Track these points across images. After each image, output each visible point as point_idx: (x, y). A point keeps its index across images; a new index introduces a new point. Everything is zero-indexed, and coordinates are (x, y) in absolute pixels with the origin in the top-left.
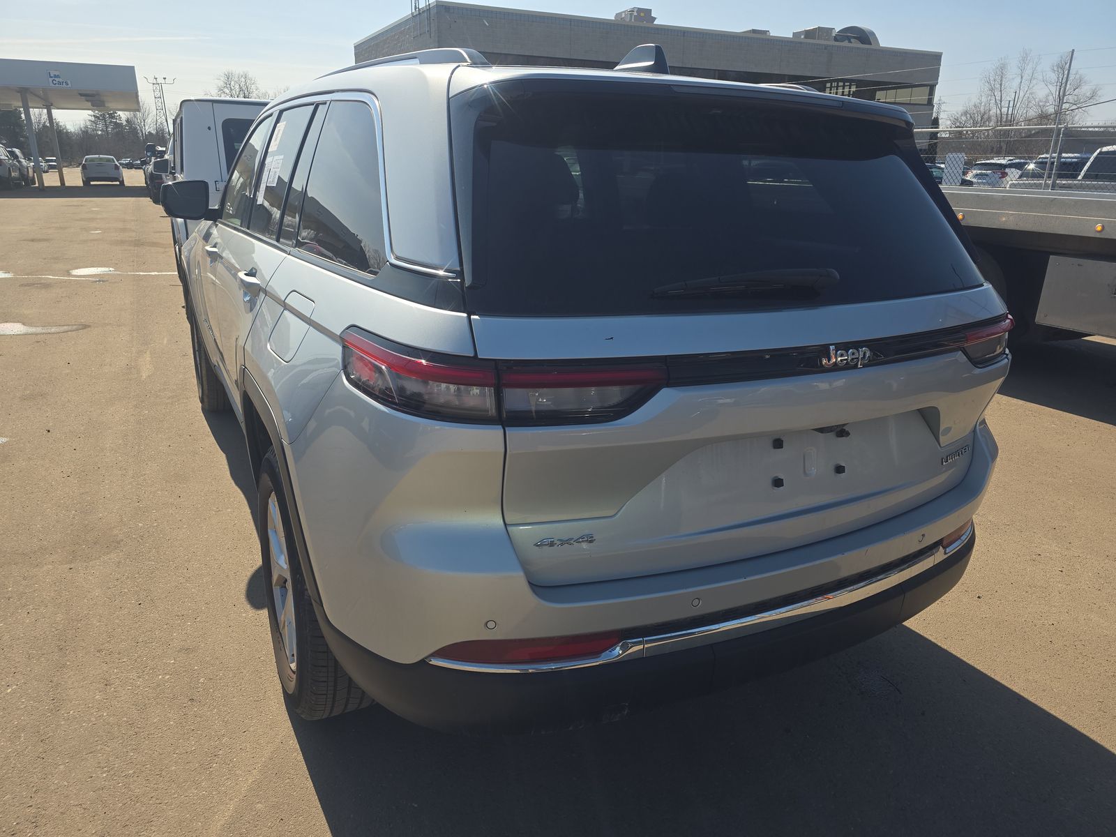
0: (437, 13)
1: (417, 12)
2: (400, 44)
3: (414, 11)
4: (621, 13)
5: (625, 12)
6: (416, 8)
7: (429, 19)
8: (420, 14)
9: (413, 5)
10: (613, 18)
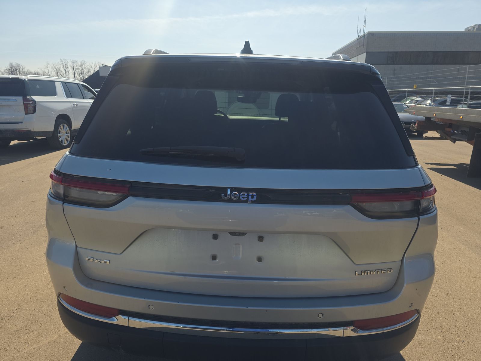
0: (367, 37)
1: (359, 38)
2: (350, 51)
3: (358, 37)
4: (469, 27)
5: (471, 26)
6: (359, 36)
7: (364, 40)
8: (360, 38)
9: (358, 34)
10: (464, 30)
